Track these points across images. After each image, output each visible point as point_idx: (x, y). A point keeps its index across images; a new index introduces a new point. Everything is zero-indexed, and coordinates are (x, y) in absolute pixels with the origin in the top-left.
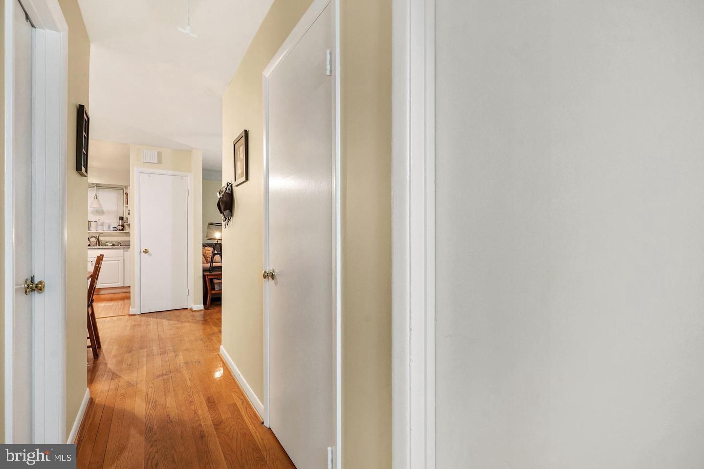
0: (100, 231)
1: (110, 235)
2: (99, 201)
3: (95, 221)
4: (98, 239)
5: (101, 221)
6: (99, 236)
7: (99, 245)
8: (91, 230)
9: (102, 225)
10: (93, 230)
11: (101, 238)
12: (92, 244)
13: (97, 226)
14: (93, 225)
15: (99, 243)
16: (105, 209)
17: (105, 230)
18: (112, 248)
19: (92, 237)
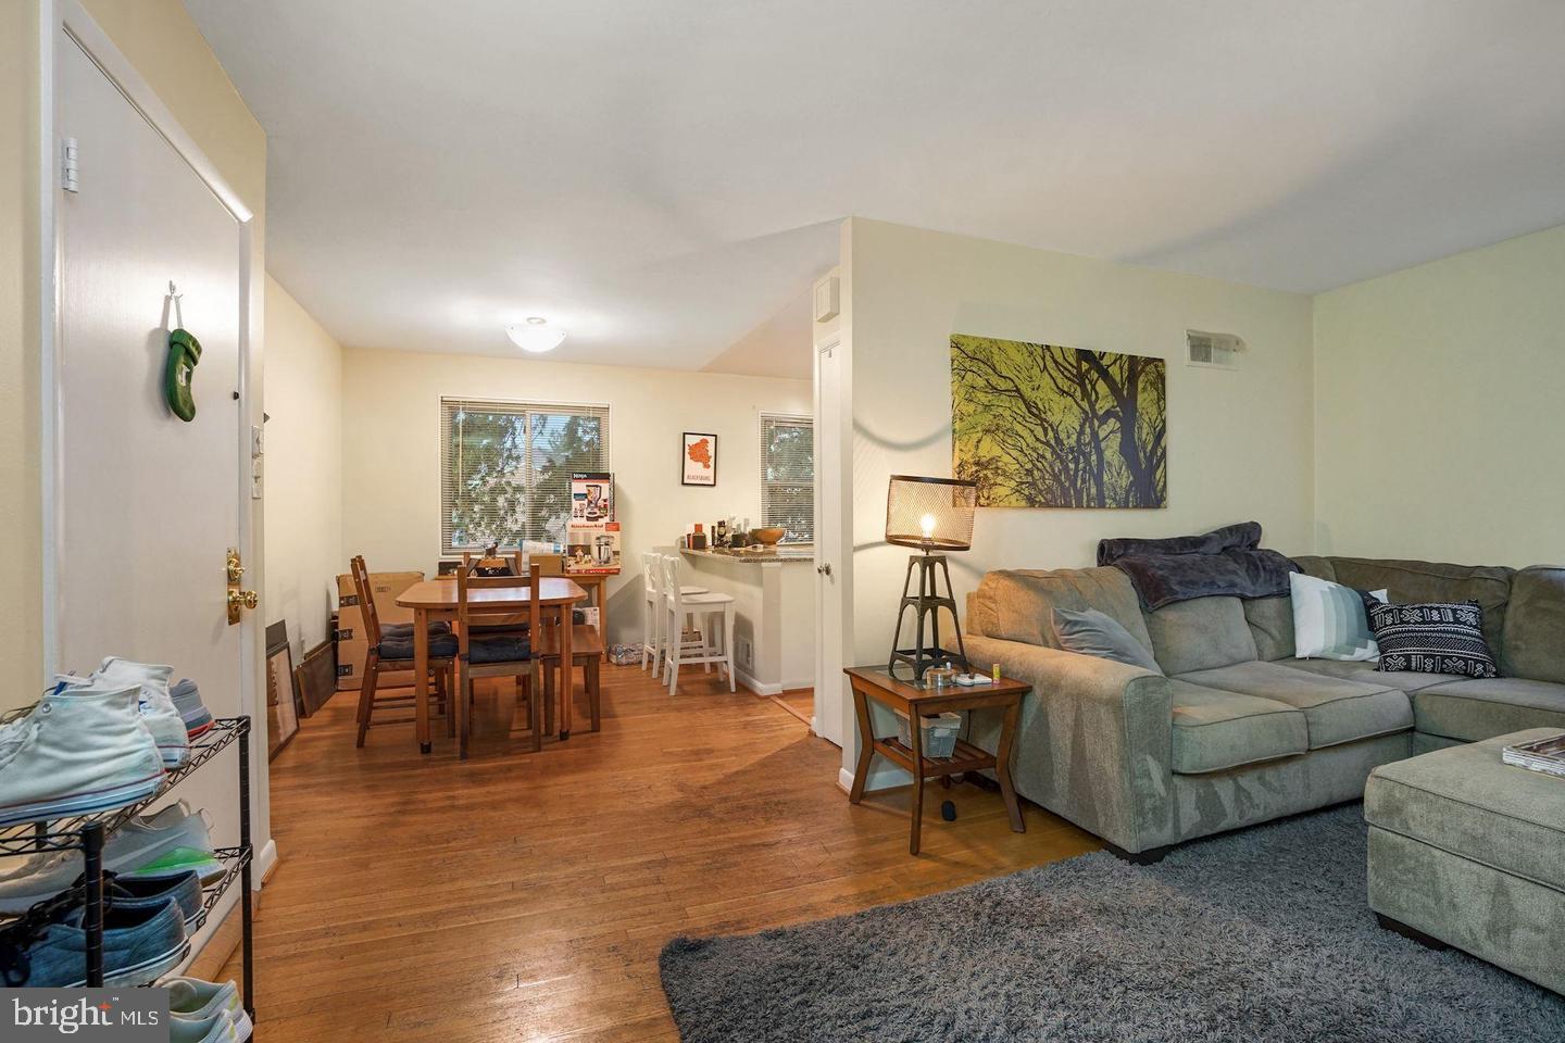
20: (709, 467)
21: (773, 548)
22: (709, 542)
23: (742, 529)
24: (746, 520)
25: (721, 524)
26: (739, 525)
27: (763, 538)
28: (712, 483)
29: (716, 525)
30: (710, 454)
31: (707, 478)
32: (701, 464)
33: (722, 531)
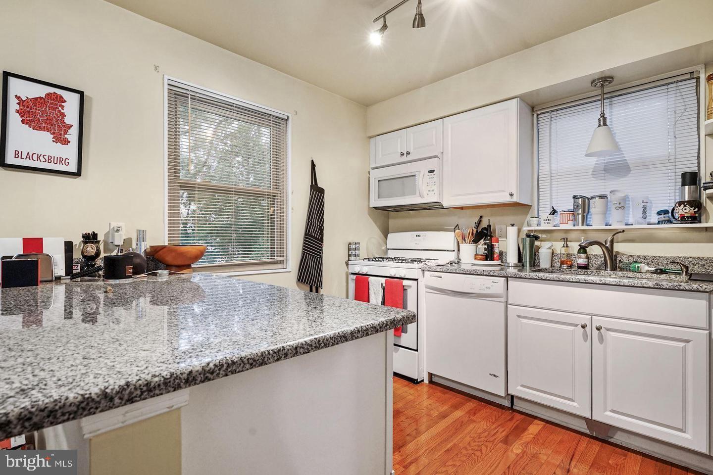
0: (616, 226)
1: (648, 238)
2: (611, 135)
3: (601, 197)
4: (610, 250)
5: (620, 195)
6: (612, 242)
7: (614, 268)
8: (591, 223)
9: (622, 206)
10: (596, 222)
11: (618, 247)
12: (595, 263)
13: (605, 212)
14: (596, 206)
15: (613, 262)
16: (630, 155)
17: (631, 221)
18: (658, 288)
19: (592, 244)
20: (66, 142)
21: (185, 274)
22: (60, 269)
23: (134, 246)
24: (139, 231)
25: (91, 238)
26: (128, 241)
27: (169, 259)
28: (73, 168)
29: (77, 241)
30: (67, 121)
31: (61, 161)
32: (47, 136)
33: (91, 249)
